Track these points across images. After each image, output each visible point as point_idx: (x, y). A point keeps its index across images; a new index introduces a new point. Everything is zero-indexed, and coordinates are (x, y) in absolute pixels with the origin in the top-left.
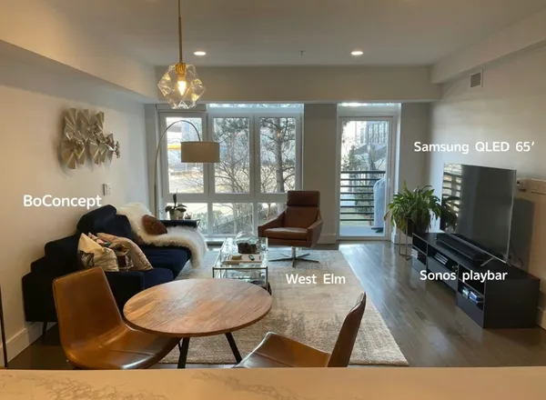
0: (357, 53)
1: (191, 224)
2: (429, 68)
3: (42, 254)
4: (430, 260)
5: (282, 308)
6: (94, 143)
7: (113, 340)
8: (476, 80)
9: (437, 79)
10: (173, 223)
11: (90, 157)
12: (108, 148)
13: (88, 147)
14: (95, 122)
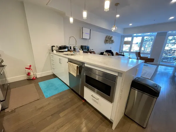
1: (123, 55)
10: (121, 55)
11: (109, 43)
12: (112, 42)
13: (109, 41)
14: (111, 38)
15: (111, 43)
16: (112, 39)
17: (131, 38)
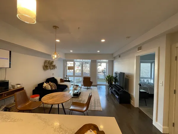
0: (98, 51)
1: (69, 81)
2: (112, 54)
3: (37, 86)
4: (112, 89)
5: (82, 98)
6: (51, 66)
7: (27, 104)
8: (120, 56)
9: (114, 56)
10: (66, 81)
11: (50, 68)
12: (54, 67)
13: (50, 67)
14: (52, 63)
15: (52, 69)
16: (54, 64)
17: (73, 63)
